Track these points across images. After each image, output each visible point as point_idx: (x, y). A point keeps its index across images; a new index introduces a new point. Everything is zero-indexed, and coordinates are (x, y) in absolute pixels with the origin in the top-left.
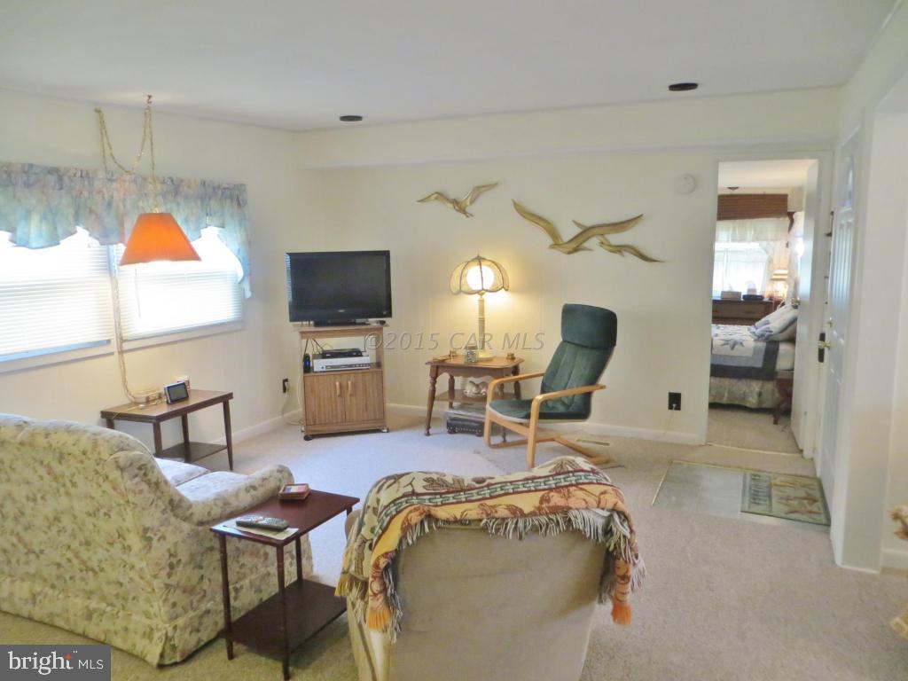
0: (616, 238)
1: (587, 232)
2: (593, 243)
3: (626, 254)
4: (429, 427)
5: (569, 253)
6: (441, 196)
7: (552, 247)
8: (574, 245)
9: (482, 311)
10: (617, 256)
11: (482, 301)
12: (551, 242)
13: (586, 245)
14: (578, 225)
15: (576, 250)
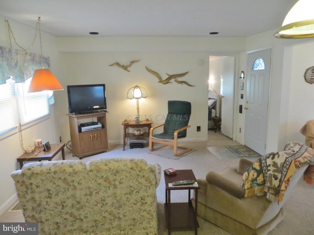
0: (180, 79)
1: (171, 77)
2: (173, 80)
3: (183, 84)
4: (124, 148)
5: (165, 84)
6: (118, 64)
7: (159, 82)
8: (167, 81)
9: (138, 105)
10: (180, 85)
11: (138, 101)
12: (159, 80)
13: (171, 81)
14: (168, 75)
15: (167, 83)
